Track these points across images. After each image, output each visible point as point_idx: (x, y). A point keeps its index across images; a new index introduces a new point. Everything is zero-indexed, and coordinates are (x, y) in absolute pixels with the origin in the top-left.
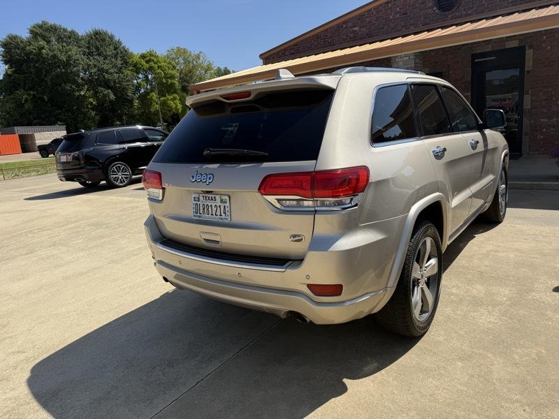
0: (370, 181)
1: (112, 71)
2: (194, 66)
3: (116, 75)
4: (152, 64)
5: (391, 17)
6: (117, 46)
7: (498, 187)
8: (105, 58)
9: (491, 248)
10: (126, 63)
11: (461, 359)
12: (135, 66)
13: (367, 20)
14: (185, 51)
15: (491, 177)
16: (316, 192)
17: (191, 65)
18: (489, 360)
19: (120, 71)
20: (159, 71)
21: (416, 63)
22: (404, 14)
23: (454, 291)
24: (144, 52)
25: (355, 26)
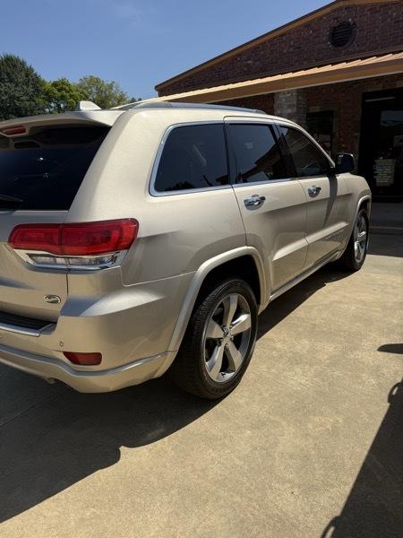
0: (138, 236)
1: (24, 98)
2: (107, 97)
3: (28, 103)
4: (64, 92)
5: (285, 51)
6: (29, 73)
7: (352, 234)
8: (17, 86)
9: (336, 298)
10: (38, 90)
11: (252, 427)
12: (47, 94)
13: (262, 53)
14: (98, 80)
15: (343, 225)
16: (67, 249)
17: (103, 95)
18: (281, 429)
19: (31, 99)
20: (71, 100)
21: (299, 100)
22: (298, 48)
23: (279, 346)
24: (56, 80)
25: (249, 59)
